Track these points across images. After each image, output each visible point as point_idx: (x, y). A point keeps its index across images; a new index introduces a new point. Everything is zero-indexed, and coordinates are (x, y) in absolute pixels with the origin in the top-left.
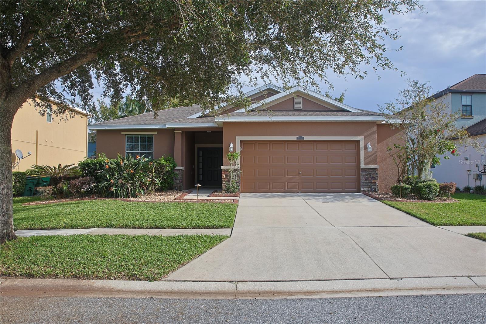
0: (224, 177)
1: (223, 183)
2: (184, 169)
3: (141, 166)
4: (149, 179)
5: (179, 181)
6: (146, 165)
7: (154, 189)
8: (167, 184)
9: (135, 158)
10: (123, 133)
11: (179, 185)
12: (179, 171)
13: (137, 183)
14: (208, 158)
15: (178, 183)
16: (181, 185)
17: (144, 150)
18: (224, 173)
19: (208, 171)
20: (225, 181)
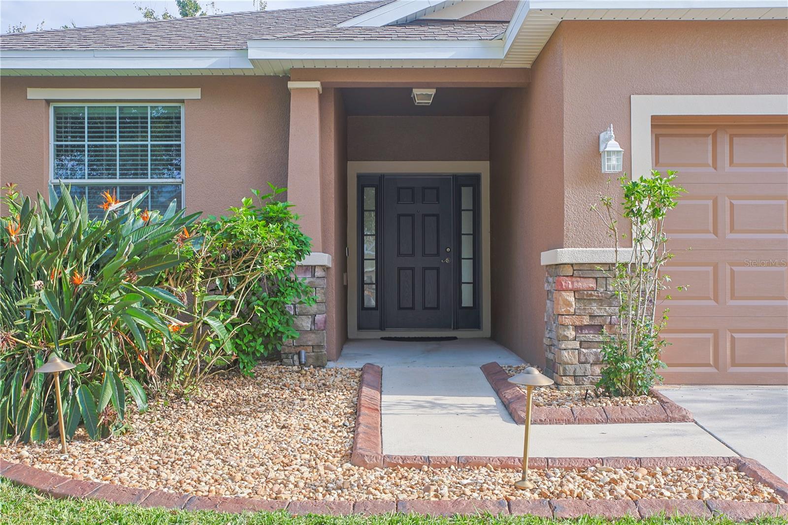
0: (569, 304)
1: (566, 338)
2: (330, 266)
3: (130, 249)
4: (175, 322)
5: (314, 322)
6: (155, 246)
7: (202, 370)
8: (260, 340)
9: (96, 212)
10: (33, 94)
11: (312, 339)
12: (313, 276)
13: (109, 341)
14: (399, 216)
15: (306, 329)
16: (321, 342)
17: (136, 176)
18: (568, 283)
19: (400, 269)
20: (578, 328)
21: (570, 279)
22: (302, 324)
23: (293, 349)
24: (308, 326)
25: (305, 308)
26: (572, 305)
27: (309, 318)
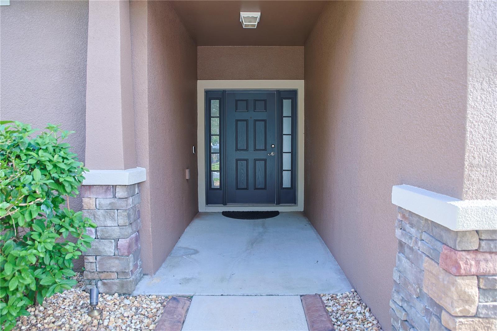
0: (467, 299)
5: (117, 247)
11: (116, 265)
12: (114, 196)
14: (237, 121)
15: (109, 254)
16: (125, 269)
18: (471, 263)
19: (237, 160)
21: (474, 256)
22: (104, 249)
23: (96, 275)
24: (110, 252)
25: (107, 232)
26: (473, 302)
27: (111, 242)
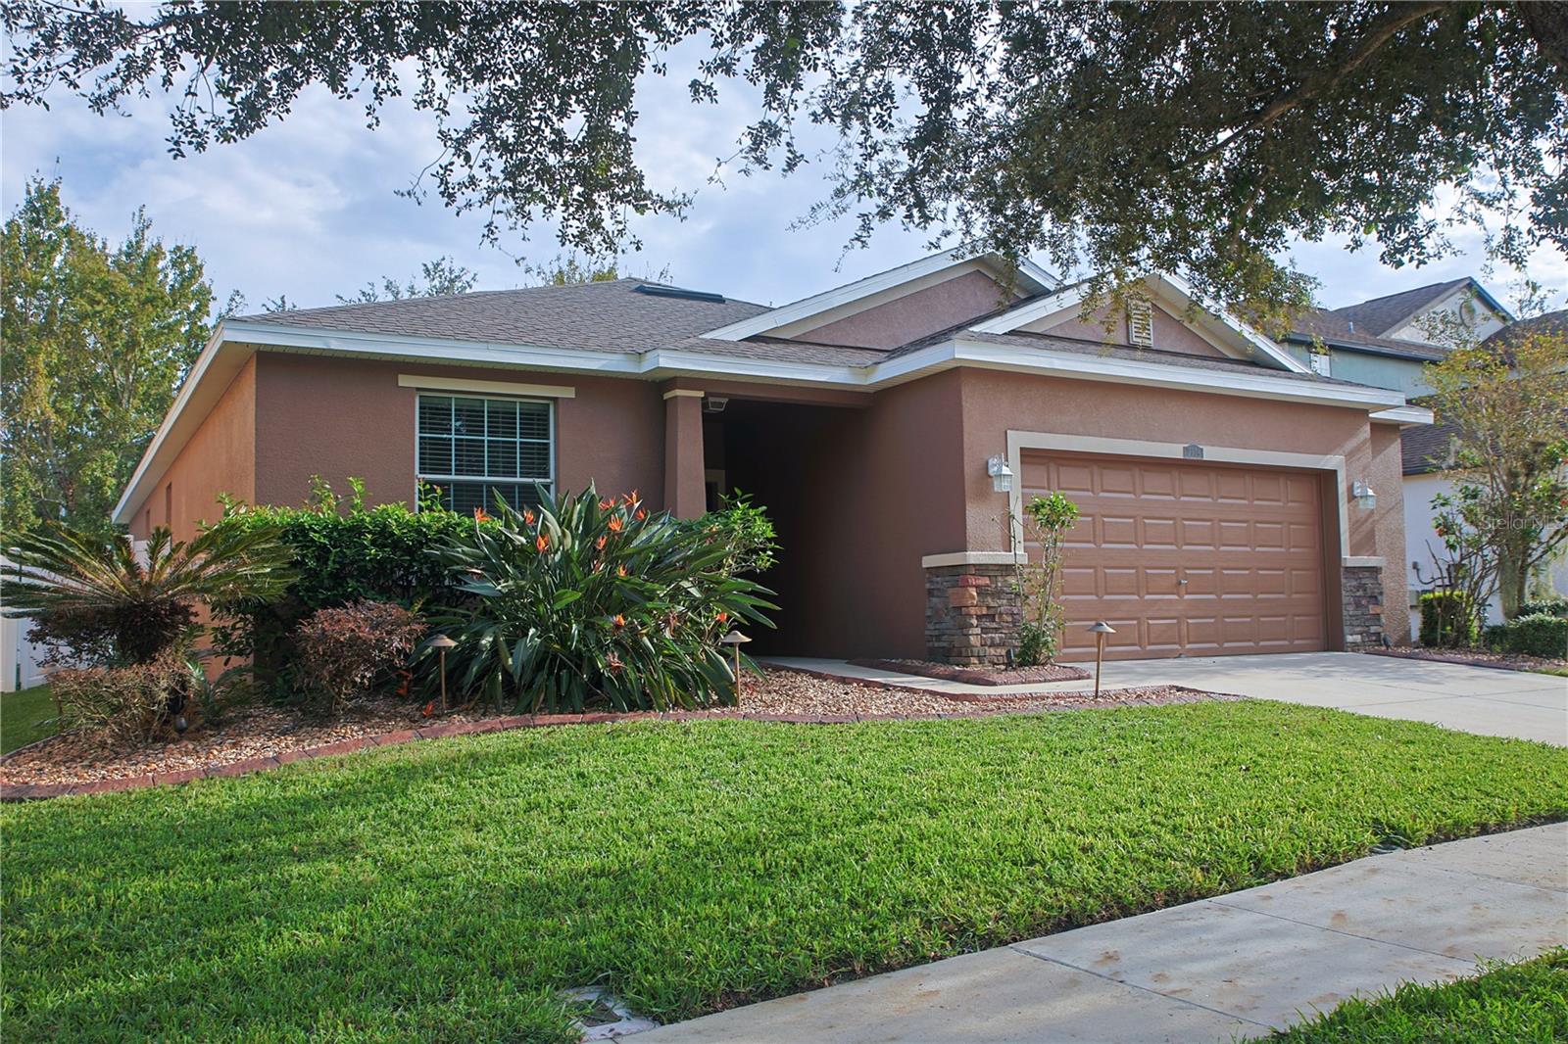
1: (972, 625)
10: (405, 381)
17: (505, 474)
18: (972, 580)
20: (979, 617)
21: (974, 577)
26: (975, 599)
